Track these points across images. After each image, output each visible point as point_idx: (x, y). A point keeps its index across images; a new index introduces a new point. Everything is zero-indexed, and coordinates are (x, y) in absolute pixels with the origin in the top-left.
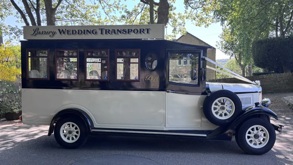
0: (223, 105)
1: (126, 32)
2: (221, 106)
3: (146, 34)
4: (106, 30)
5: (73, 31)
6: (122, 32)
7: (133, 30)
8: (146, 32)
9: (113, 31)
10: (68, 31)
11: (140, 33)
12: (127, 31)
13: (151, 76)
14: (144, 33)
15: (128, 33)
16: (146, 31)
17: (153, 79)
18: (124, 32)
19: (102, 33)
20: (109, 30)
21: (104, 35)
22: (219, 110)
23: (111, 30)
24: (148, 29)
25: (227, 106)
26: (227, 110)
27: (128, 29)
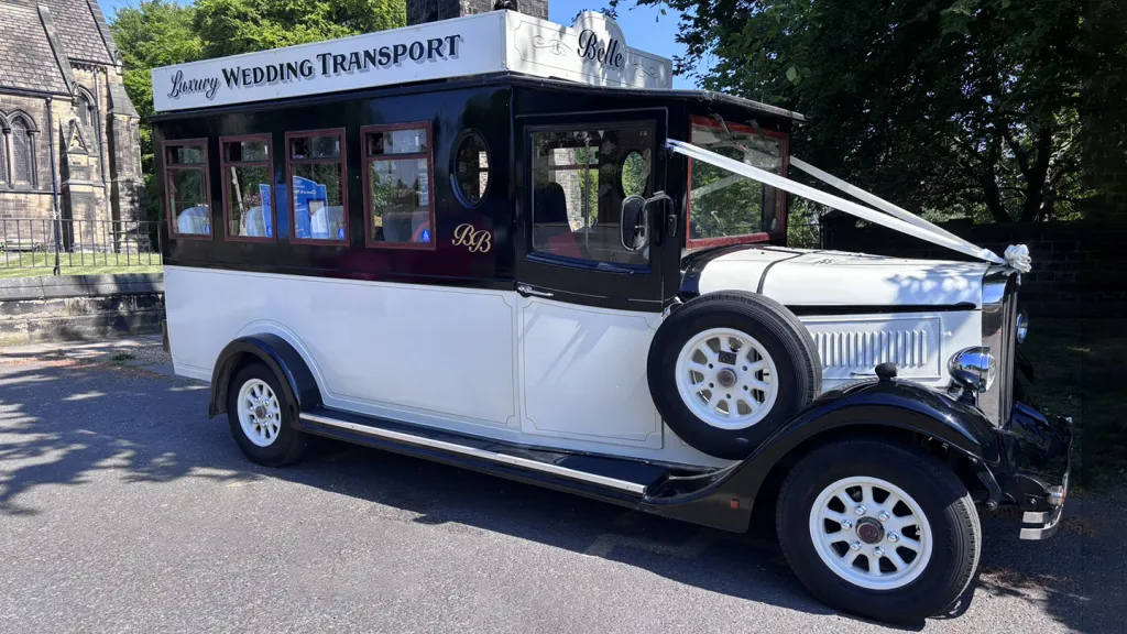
0: (731, 366)
1: (388, 56)
2: (720, 366)
3: (446, 59)
4: (335, 58)
5: (255, 70)
6: (378, 58)
7: (408, 47)
8: (446, 50)
9: (354, 59)
10: (244, 71)
11: (430, 56)
12: (392, 55)
13: (470, 230)
14: (441, 55)
15: (396, 61)
16: (448, 46)
17: (476, 240)
18: (384, 60)
19: (325, 72)
20: (343, 57)
21: (330, 76)
22: (712, 385)
23: (348, 57)
24: (452, 39)
25: (745, 368)
26: (746, 388)
27: (396, 48)
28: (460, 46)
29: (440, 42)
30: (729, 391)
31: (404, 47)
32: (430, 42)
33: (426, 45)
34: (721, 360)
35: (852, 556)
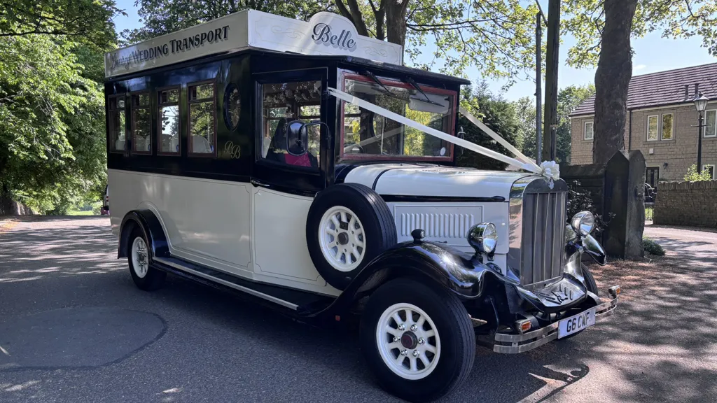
0: (345, 231)
2: (340, 231)
3: (223, 41)
4: (177, 42)
6: (195, 41)
7: (207, 34)
8: (223, 36)
9: (185, 43)
10: (140, 52)
11: (216, 39)
12: (200, 40)
14: (220, 39)
15: (202, 43)
16: (224, 33)
18: (197, 43)
19: (173, 51)
20: (180, 42)
21: (175, 53)
22: (337, 244)
23: (182, 41)
24: (225, 28)
25: (353, 232)
26: (353, 245)
27: (202, 34)
28: (229, 32)
29: (220, 29)
30: (345, 246)
31: (205, 34)
32: (216, 30)
33: (214, 33)
34: (341, 227)
35: (393, 346)
